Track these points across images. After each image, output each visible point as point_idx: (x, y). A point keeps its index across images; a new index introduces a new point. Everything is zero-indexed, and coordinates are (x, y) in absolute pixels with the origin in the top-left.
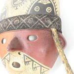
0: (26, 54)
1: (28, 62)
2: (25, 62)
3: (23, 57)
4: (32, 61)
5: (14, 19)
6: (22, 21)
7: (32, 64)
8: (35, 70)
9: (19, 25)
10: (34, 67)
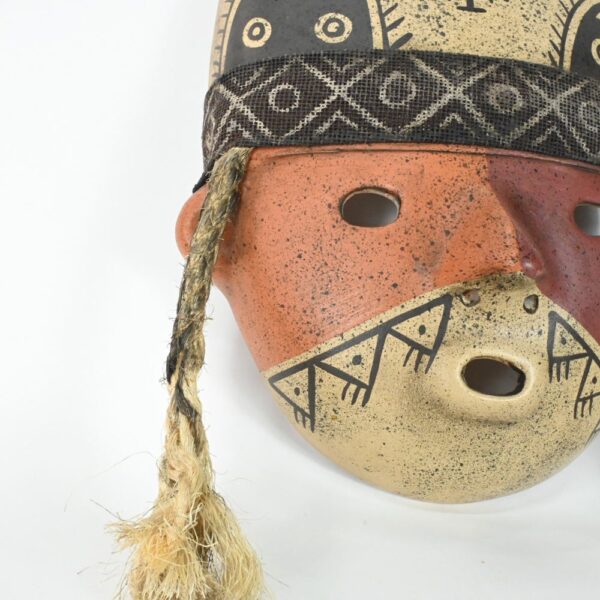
0: (563, 314)
1: (568, 359)
2: (552, 360)
3: (547, 325)
4: (587, 358)
5: (481, 75)
6: (543, 105)
7: (582, 373)
8: (582, 415)
9: (526, 124)
10: (583, 395)
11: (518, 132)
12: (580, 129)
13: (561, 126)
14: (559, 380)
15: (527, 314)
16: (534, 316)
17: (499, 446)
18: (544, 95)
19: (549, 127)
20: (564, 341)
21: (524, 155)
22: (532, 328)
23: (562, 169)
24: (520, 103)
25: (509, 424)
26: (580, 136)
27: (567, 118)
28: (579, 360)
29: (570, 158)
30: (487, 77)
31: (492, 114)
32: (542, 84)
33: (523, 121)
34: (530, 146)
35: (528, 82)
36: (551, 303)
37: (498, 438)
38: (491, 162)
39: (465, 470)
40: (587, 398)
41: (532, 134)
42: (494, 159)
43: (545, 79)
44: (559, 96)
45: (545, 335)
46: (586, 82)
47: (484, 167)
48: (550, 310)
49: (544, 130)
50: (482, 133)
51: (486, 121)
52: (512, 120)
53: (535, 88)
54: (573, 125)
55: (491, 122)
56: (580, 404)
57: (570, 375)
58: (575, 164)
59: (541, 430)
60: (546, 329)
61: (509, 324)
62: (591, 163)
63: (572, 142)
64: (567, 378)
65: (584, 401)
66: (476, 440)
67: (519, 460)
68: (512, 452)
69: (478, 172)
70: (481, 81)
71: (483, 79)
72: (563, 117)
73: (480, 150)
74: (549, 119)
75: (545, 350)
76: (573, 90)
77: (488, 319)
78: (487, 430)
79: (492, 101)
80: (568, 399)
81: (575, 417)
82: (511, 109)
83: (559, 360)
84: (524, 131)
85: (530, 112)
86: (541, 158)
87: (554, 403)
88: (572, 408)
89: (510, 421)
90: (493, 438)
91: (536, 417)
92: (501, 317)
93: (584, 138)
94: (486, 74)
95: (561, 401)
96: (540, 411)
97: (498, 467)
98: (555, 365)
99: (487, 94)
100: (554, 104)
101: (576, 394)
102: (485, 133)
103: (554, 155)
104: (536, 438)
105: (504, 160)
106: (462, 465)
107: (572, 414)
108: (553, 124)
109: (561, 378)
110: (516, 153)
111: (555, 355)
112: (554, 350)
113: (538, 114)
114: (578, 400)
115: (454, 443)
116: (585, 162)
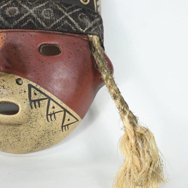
3: (27, 89)
4: (48, 99)
5: (6, 5)
6: (27, 12)
7: (47, 105)
8: (52, 120)
9: (19, 19)
10: (49, 113)
11: (16, 22)
12: (42, 18)
13: (34, 19)
14: (36, 108)
15: (18, 85)
16: (22, 86)
17: (18, 133)
18: (28, 8)
19: (28, 19)
20: (35, 94)
21: (19, 30)
22: (22, 90)
23: (34, 33)
24: (17, 12)
25: (19, 125)
26: (42, 21)
27: (36, 16)
28: (44, 101)
29: (37, 29)
30: (7, 5)
31: (7, 17)
32: (28, 5)
33: (18, 18)
34: (20, 27)
35: (22, 5)
36: (28, 81)
37: (17, 130)
38: (7, 34)
39: (10, 141)
40: (52, 114)
41: (21, 22)
42: (8, 33)
43: (30, 3)
44: (34, 8)
45: (27, 92)
46: (48, 2)
47: (4, 36)
48: (28, 83)
49: (26, 21)
50: (3, 24)
51: (5, 20)
52: (14, 19)
53: (25, 6)
54: (39, 18)
55: (7, 20)
56: (49, 116)
57: (41, 106)
58: (41, 31)
59: (34, 126)
60: (27, 90)
61: (12, 90)
62: (47, 30)
63: (38, 23)
64: (40, 107)
65: (51, 115)
66: (9, 131)
67: (28, 137)
68: (24, 135)
69: (2, 38)
70: (5, 7)
71: (6, 6)
72: (35, 15)
73: (4, 31)
74: (29, 17)
75: (27, 98)
76: (41, 5)
77: (4, 88)
78: (11, 127)
79: (7, 13)
80: (43, 115)
81: (48, 121)
82: (14, 15)
83: (35, 101)
84: (18, 22)
85: (21, 15)
86: (26, 30)
87: (36, 116)
88: (45, 118)
89: (19, 123)
90: (14, 130)
91: (30, 122)
92: (8, 87)
93: (43, 21)
94: (7, 4)
95: (39, 116)
96: (31, 120)
97: (22, 140)
98: (33, 103)
99: (6, 11)
100: (31, 11)
101: (46, 113)
102: (4, 24)
103: (30, 29)
104: (32, 129)
105: (12, 33)
106: (8, 140)
107: (46, 120)
108: (30, 18)
109: (37, 107)
110: (16, 30)
111: (32, 99)
112: (32, 98)
113: (24, 15)
114: (47, 115)
115: (2, 133)
116: (44, 30)
